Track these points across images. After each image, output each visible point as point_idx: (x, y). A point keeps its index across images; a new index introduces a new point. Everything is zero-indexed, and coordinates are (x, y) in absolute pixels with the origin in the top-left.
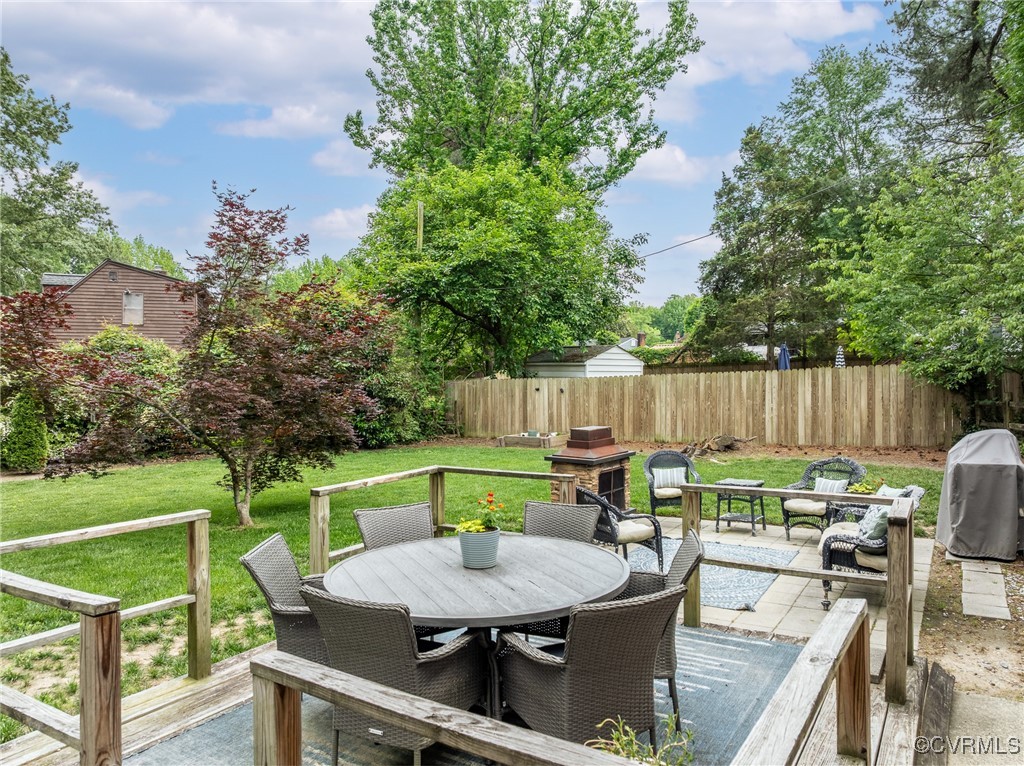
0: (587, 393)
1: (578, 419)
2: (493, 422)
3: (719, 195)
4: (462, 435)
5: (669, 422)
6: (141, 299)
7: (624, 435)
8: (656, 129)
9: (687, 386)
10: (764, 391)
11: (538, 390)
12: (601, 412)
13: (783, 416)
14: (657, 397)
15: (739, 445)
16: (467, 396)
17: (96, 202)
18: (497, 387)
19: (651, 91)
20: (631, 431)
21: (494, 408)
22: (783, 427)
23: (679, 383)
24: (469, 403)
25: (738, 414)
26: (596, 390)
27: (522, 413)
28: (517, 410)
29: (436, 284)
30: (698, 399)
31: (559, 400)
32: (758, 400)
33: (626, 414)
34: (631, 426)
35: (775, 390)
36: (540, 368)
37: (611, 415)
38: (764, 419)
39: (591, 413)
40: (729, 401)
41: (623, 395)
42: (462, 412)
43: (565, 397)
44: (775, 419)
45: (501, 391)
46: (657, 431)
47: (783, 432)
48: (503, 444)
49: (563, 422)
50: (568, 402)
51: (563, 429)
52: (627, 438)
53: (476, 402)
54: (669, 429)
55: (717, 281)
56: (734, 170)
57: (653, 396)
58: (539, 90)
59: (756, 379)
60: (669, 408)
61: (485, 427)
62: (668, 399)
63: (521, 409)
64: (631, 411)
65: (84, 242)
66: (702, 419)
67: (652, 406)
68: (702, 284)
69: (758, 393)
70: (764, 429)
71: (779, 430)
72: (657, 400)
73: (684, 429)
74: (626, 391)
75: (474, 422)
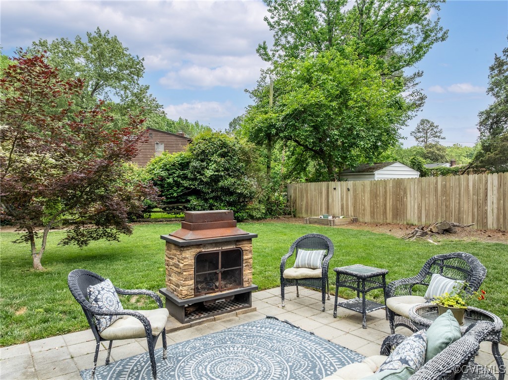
0: (364, 191)
1: (358, 208)
2: (311, 208)
3: (492, 69)
4: (295, 216)
5: (416, 211)
6: (163, 146)
7: (387, 219)
8: (441, 29)
9: (429, 186)
10: (487, 189)
11: (335, 189)
12: (372, 203)
13: (502, 208)
14: (408, 193)
15: (457, 229)
16: (297, 193)
17: (157, 103)
18: (313, 187)
19: (437, 5)
20: (391, 216)
21: (312, 200)
22: (502, 216)
23: (424, 184)
24: (299, 197)
25: (466, 206)
26: (369, 189)
27: (326, 204)
28: (324, 201)
29: (274, 126)
30: (436, 195)
31: (347, 195)
32: (482, 195)
33: (388, 205)
34: (391, 213)
35: (495, 188)
36: (349, 177)
37: (378, 205)
38: (487, 210)
39: (366, 204)
40: (460, 196)
41: (386, 192)
42: (295, 202)
43: (351, 193)
44: (495, 211)
45: (315, 190)
46: (408, 217)
47: (502, 220)
48: (308, 222)
49: (349, 209)
50: (352, 197)
51: (350, 214)
52: (388, 221)
53: (302, 197)
54: (416, 215)
55: (492, 124)
56: (503, 52)
57: (405, 193)
58: (362, 15)
59: (480, 180)
60: (416, 201)
61: (307, 211)
62: (416, 195)
63: (326, 201)
64: (391, 203)
65: (150, 121)
66: (439, 210)
67: (405, 199)
68: (480, 126)
69: (482, 191)
70: (486, 218)
71: (498, 219)
72: (408, 195)
73: (427, 216)
74: (388, 190)
75: (301, 208)
